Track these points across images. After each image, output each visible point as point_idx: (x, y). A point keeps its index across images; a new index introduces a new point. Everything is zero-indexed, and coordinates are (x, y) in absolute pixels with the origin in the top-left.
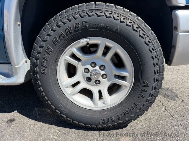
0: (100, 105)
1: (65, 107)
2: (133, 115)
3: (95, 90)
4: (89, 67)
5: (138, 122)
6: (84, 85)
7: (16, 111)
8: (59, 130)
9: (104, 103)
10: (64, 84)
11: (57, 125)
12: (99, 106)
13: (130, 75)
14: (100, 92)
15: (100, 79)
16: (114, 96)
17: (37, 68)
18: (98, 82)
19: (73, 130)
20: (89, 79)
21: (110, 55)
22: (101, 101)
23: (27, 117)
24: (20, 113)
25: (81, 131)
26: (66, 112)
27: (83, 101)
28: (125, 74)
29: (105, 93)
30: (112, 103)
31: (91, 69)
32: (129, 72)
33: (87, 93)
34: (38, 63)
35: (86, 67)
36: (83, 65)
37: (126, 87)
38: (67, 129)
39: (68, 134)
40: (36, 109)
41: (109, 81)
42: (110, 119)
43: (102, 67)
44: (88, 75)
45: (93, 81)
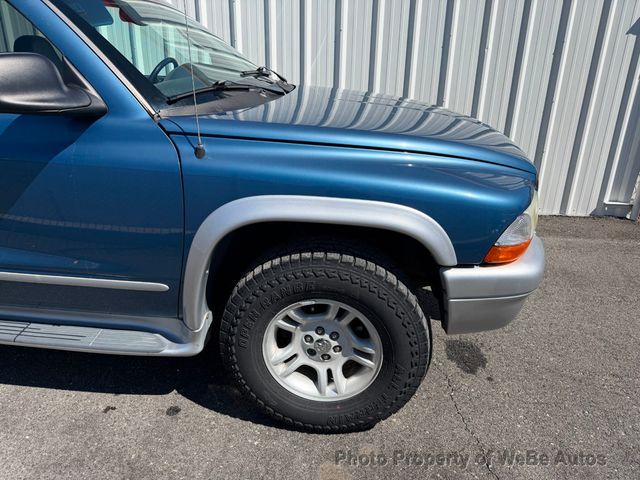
0: (329, 394)
1: (272, 396)
2: (371, 418)
3: (321, 369)
4: (313, 334)
5: (394, 420)
6: (304, 360)
7: (175, 391)
8: (260, 431)
9: (336, 391)
10: (273, 359)
11: (256, 421)
12: (327, 395)
13: (377, 353)
14: (329, 372)
15: (331, 352)
16: (353, 379)
17: (234, 338)
18: (326, 357)
19: (283, 431)
20: (311, 353)
21: (345, 321)
22: (332, 386)
23: (199, 403)
24: (185, 395)
25: (297, 433)
26: (274, 403)
27: (302, 387)
28: (370, 350)
29: (338, 374)
30: (348, 392)
31: (316, 337)
32: (375, 348)
33: (309, 372)
34: (236, 331)
35: (308, 333)
36: (303, 330)
37: (371, 369)
38: (273, 429)
39: (276, 438)
40: (210, 386)
41: (344, 355)
42: (344, 418)
43: (334, 335)
44: (310, 345)
45: (319, 355)
